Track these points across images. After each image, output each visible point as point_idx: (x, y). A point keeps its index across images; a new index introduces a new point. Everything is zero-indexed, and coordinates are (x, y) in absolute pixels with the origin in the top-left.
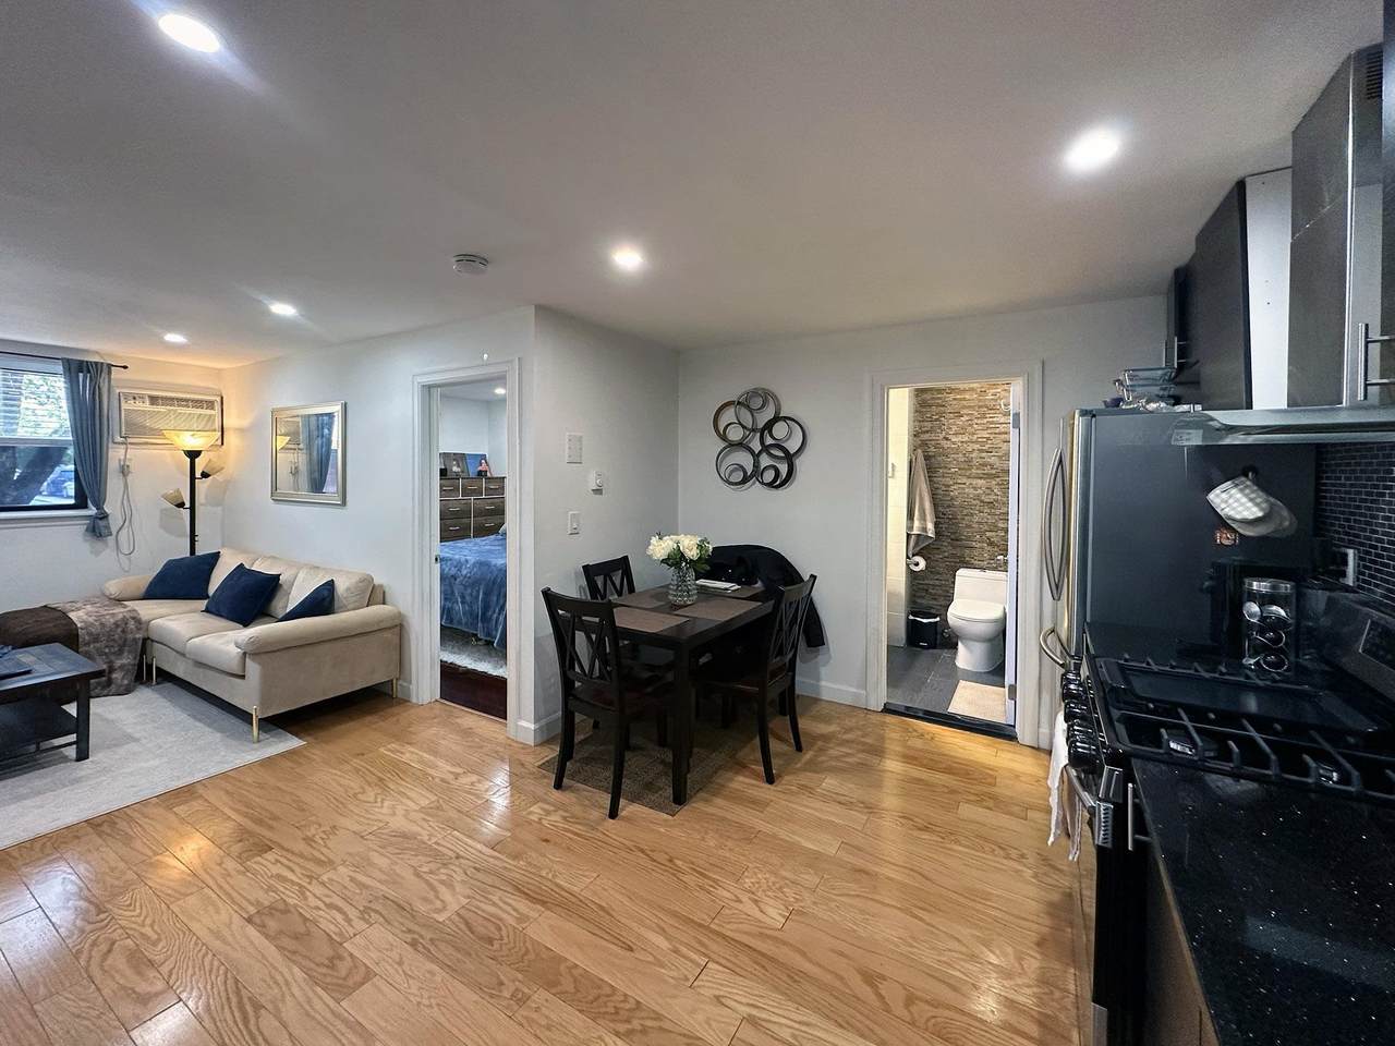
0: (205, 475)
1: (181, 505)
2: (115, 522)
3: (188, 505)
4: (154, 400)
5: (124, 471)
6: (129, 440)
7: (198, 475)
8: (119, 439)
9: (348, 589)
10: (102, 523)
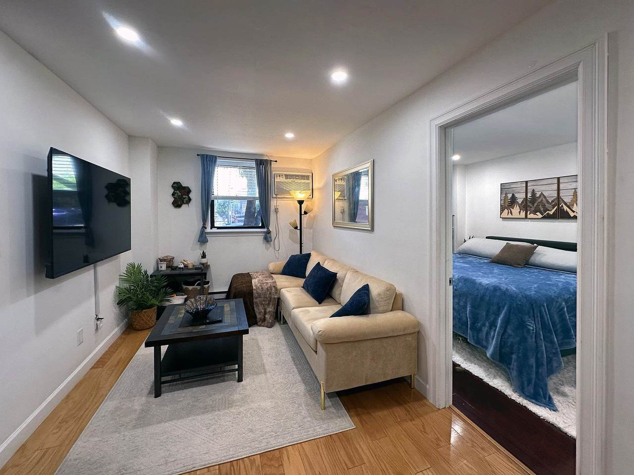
0: (306, 213)
1: (296, 228)
2: (273, 235)
3: (299, 228)
4: (287, 176)
5: (276, 211)
6: (278, 196)
7: (303, 213)
8: (274, 196)
9: (379, 295)
10: (268, 235)
